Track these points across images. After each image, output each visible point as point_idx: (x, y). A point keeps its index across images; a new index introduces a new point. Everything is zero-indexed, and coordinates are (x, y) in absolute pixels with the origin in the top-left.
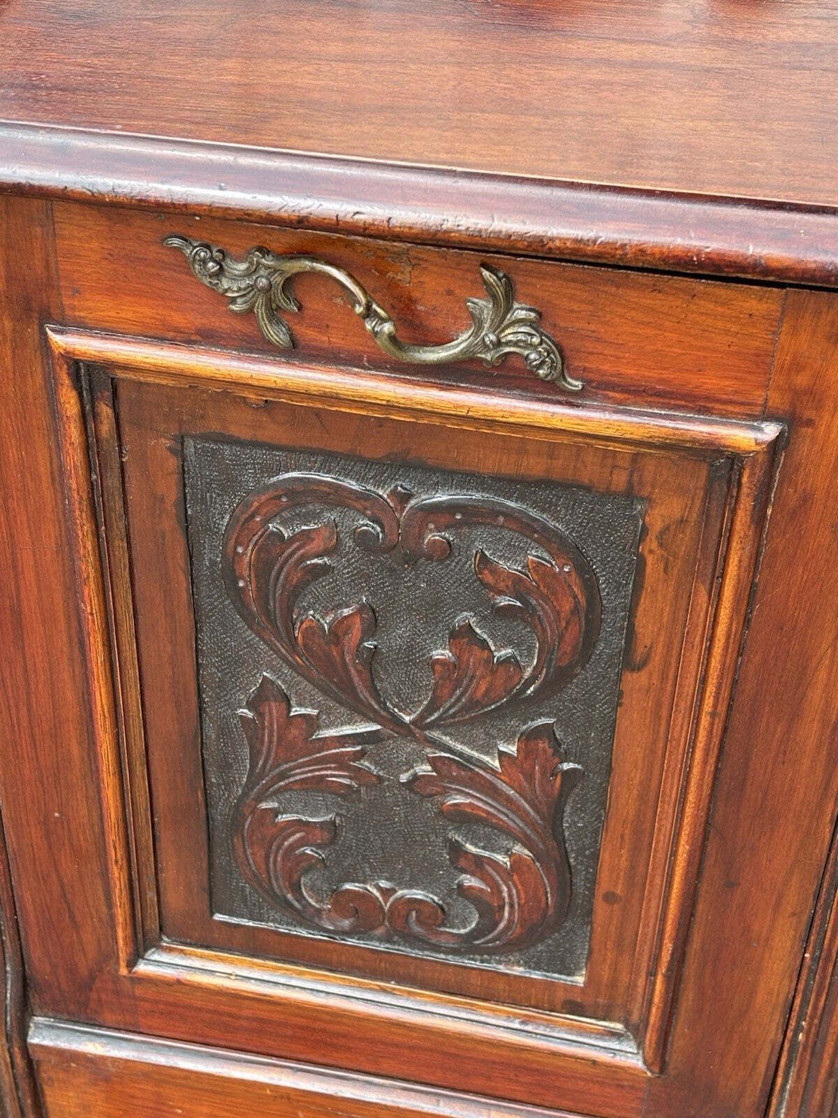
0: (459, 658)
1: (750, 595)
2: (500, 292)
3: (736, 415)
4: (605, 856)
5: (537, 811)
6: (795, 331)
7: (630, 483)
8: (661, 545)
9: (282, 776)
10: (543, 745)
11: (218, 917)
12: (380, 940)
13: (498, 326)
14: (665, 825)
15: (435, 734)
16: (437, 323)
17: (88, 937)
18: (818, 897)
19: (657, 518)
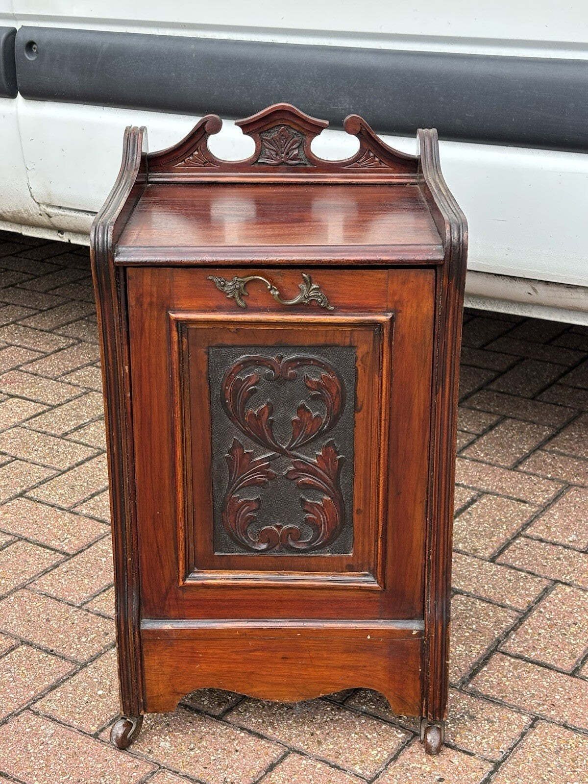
0: (301, 418)
1: (391, 374)
2: (308, 280)
3: (379, 312)
4: (355, 493)
5: (331, 479)
6: (392, 282)
7: (350, 341)
8: (362, 363)
9: (242, 481)
10: (331, 449)
11: (216, 554)
12: (277, 552)
13: (309, 291)
14: (374, 473)
15: (294, 452)
16: (289, 294)
17: (167, 572)
18: (427, 493)
19: (360, 352)
